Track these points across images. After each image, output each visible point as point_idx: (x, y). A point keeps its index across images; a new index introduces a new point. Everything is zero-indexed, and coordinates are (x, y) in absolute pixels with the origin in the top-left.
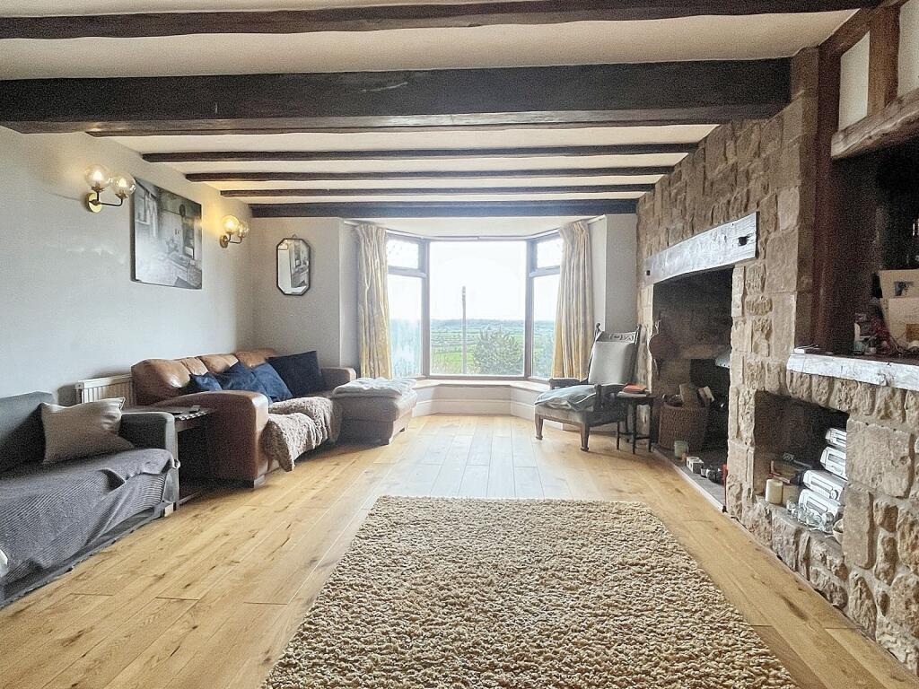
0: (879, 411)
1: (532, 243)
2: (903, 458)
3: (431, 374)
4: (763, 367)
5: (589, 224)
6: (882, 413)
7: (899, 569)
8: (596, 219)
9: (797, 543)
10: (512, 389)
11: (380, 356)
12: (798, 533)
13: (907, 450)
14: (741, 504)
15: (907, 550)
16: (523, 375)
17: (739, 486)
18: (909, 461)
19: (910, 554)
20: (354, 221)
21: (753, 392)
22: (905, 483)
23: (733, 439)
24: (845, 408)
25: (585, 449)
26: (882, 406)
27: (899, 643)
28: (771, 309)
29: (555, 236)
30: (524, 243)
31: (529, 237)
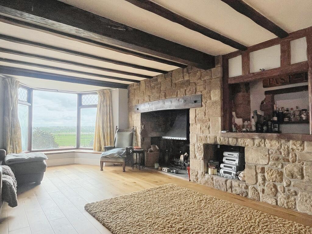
0: (257, 145)
1: (80, 95)
2: (266, 155)
3: (32, 150)
4: (207, 137)
5: (111, 91)
6: (258, 145)
7: (266, 182)
8: (115, 89)
9: (226, 184)
10: (75, 153)
11: (17, 142)
12: (226, 181)
13: (267, 153)
14: (198, 178)
15: (270, 176)
16: (76, 147)
17: (197, 172)
18: (268, 156)
19: (270, 177)
20: (3, 75)
21: (202, 144)
22: (267, 161)
23: (193, 159)
24: (243, 145)
25: (124, 171)
26: (258, 144)
27: (269, 199)
28: (209, 121)
29: (96, 93)
30: (77, 95)
31: (78, 93)
